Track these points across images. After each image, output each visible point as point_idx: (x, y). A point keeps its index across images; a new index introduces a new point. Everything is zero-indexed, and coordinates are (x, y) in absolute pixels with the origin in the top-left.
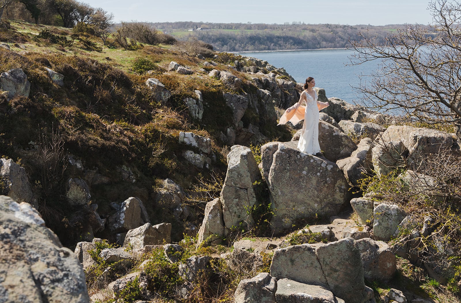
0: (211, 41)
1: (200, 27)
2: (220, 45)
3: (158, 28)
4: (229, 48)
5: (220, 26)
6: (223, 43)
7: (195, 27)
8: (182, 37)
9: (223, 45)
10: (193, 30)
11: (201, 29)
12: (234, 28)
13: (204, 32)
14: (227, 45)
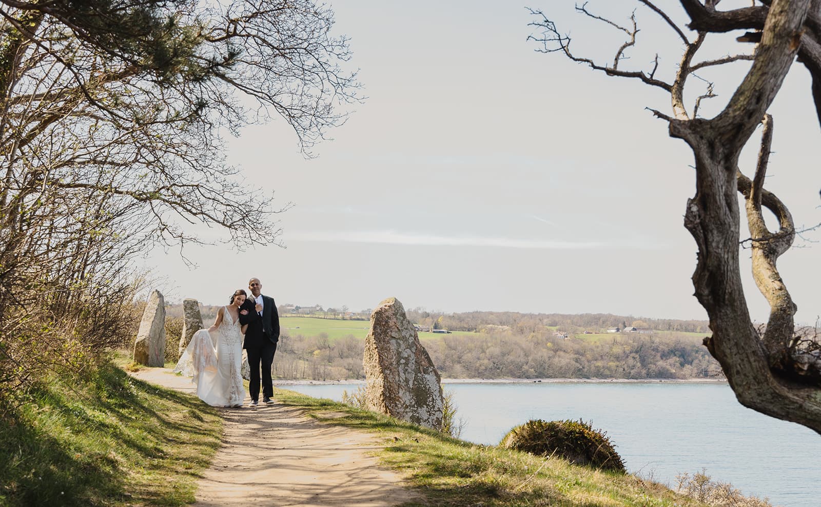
0: (659, 355)
1: (630, 326)
2: (678, 364)
3: (545, 323)
4: (695, 371)
5: (669, 325)
6: (682, 360)
7: (621, 326)
8: (598, 344)
9: (682, 365)
10: (618, 330)
11: (634, 329)
12: (698, 330)
13: (643, 336)
14: (691, 363)
